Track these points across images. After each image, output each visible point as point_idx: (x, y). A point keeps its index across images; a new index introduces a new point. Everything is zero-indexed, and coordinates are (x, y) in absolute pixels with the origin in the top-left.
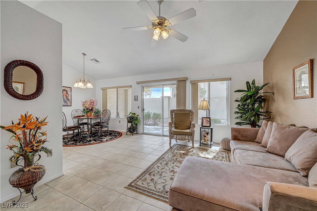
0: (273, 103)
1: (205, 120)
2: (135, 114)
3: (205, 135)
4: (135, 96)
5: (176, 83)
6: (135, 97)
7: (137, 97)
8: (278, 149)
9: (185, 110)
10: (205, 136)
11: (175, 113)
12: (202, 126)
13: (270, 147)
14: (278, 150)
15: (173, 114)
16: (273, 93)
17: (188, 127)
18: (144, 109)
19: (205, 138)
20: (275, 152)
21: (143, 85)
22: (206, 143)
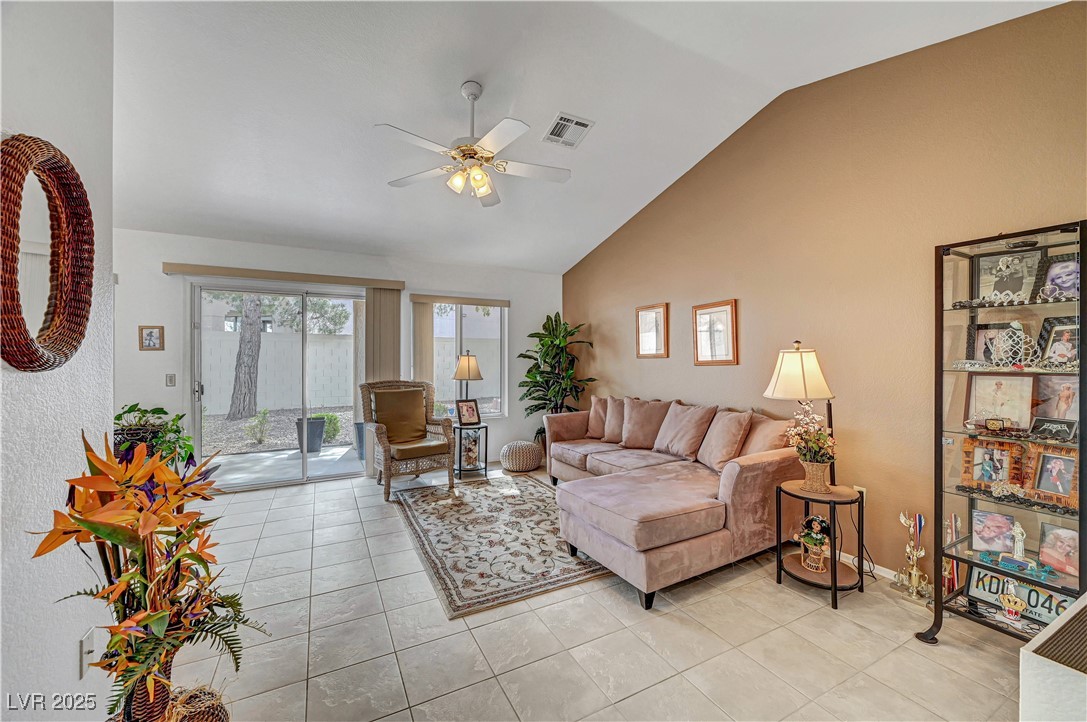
0: (592, 362)
1: (465, 408)
2: (159, 411)
3: (470, 446)
4: (141, 329)
5: (364, 294)
6: (145, 332)
7: (156, 332)
8: (641, 438)
9: (398, 383)
10: (470, 450)
11: (376, 394)
12: (461, 424)
13: (628, 438)
14: (641, 440)
15: (372, 397)
16: (591, 344)
17: (421, 433)
18: (202, 388)
19: (471, 454)
20: (637, 446)
21: (198, 280)
22: (472, 467)
